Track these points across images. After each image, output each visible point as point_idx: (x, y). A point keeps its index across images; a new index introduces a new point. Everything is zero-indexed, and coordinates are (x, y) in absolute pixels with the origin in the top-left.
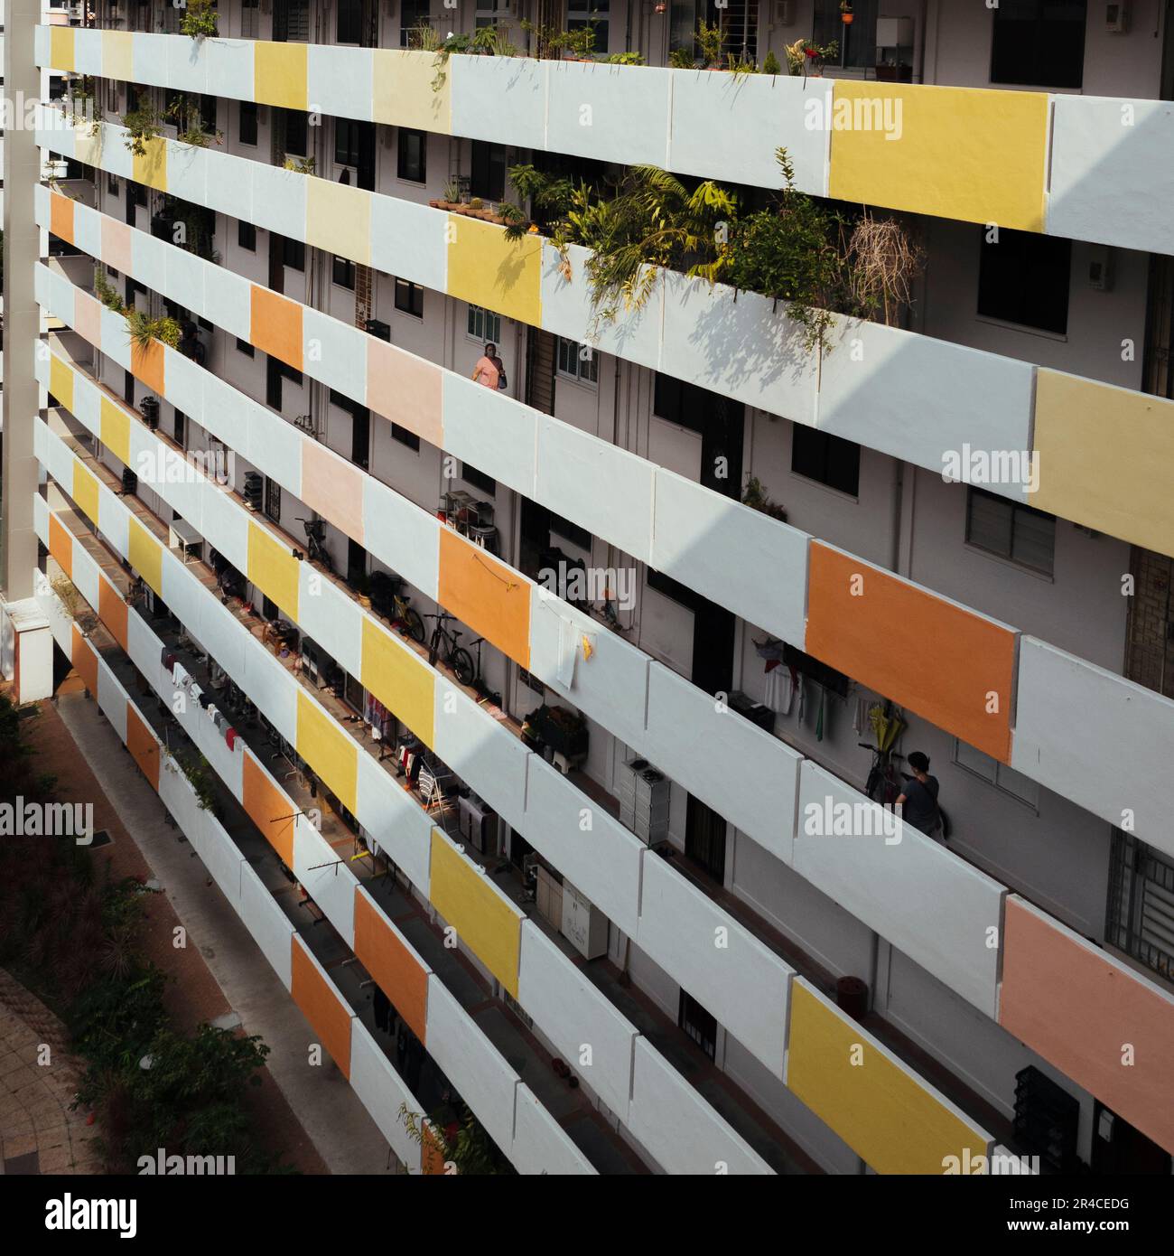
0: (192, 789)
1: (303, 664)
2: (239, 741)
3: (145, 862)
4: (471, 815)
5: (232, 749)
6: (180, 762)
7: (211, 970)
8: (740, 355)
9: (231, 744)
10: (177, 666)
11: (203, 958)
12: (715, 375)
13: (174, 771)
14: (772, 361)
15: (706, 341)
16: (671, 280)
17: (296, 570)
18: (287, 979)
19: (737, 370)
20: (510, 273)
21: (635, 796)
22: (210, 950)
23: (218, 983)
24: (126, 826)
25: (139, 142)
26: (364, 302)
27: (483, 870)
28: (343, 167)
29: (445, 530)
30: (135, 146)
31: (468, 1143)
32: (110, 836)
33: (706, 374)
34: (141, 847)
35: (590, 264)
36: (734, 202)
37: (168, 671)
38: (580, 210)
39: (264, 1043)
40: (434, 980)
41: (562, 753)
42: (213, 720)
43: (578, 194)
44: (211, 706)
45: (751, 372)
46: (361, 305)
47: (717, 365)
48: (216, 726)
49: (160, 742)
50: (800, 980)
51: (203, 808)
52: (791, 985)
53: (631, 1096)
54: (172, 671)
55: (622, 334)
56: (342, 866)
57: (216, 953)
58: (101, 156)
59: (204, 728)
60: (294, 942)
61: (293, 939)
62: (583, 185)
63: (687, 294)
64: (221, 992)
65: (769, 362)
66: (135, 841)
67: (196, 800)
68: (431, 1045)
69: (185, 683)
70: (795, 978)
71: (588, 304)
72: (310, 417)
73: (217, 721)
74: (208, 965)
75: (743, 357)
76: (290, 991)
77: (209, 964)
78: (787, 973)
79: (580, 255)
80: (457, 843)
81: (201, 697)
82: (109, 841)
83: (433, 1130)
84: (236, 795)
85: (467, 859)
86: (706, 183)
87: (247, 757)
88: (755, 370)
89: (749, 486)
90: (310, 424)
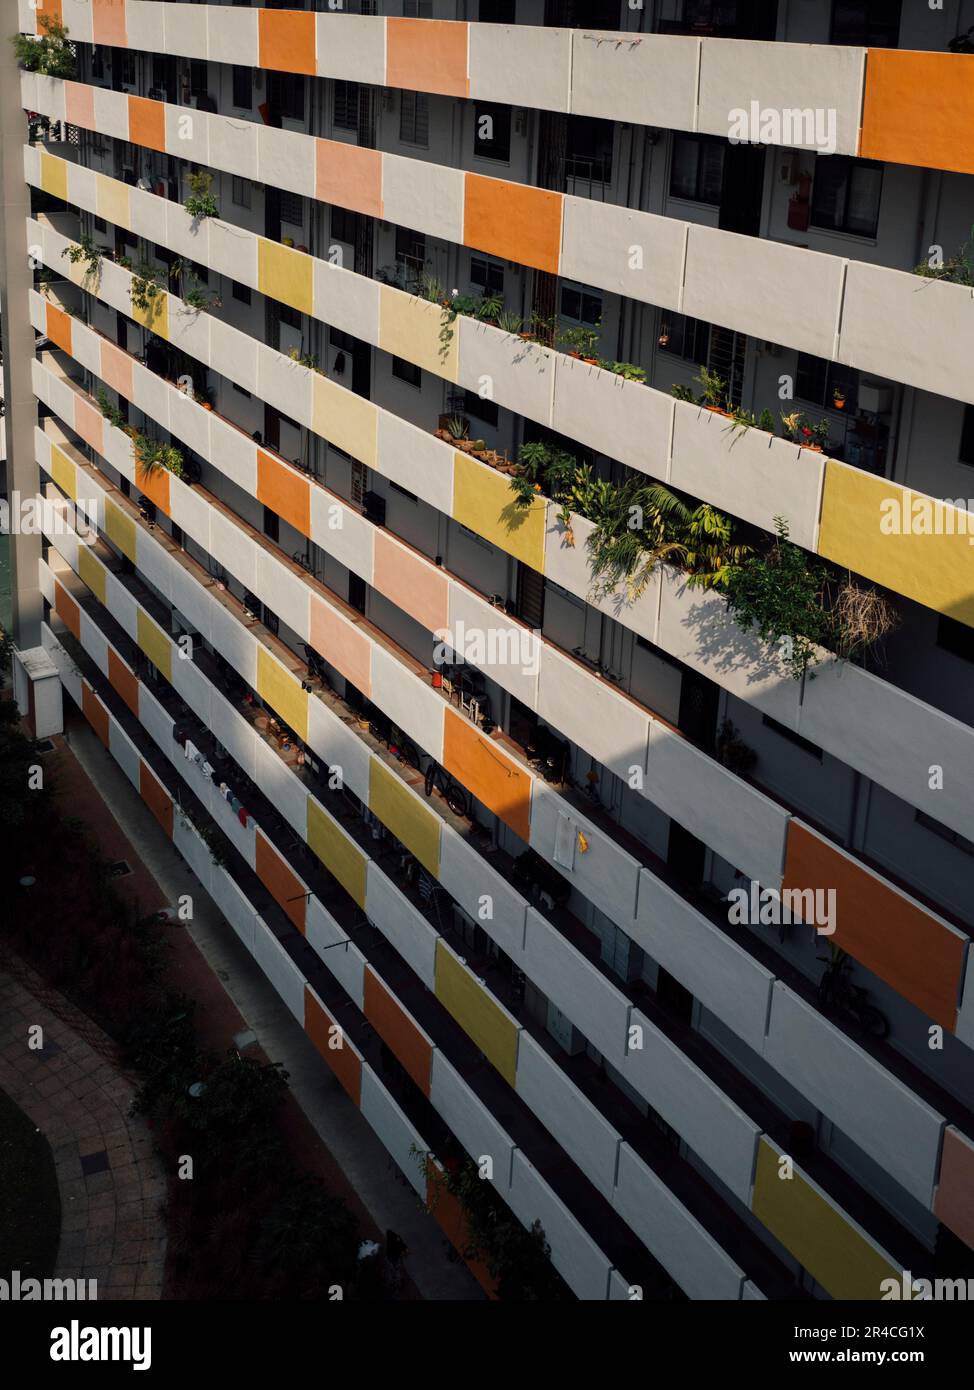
0: (207, 848)
1: (306, 762)
2: (250, 819)
3: (161, 891)
4: (464, 921)
5: (245, 826)
6: (194, 821)
7: (227, 991)
8: (728, 650)
9: (244, 822)
10: (189, 743)
11: (220, 980)
12: (705, 657)
13: (189, 829)
14: (758, 664)
15: (698, 629)
16: (667, 572)
17: (306, 700)
18: (301, 1018)
19: (725, 660)
20: (513, 518)
21: (615, 943)
22: (225, 974)
23: (235, 1003)
24: (142, 858)
25: (143, 297)
26: (360, 473)
27: (483, 983)
28: (339, 350)
29: (450, 711)
30: (139, 301)
31: (470, 1182)
32: (128, 866)
33: (696, 653)
34: (156, 877)
35: (592, 538)
36: (727, 527)
37: (180, 745)
38: (583, 487)
39: (285, 1069)
40: (437, 1052)
41: (548, 893)
42: (225, 797)
43: (580, 472)
44: (223, 785)
45: (738, 666)
46: (357, 474)
47: (708, 651)
48: (228, 804)
49: (173, 800)
50: (765, 1138)
51: (217, 864)
52: (758, 1142)
53: (616, 1183)
54: (184, 747)
55: (619, 601)
56: (351, 945)
57: (229, 975)
58: (99, 285)
59: (217, 801)
60: (307, 992)
61: (306, 989)
62: (585, 466)
63: (682, 590)
64: (237, 1011)
65: (755, 664)
66: (151, 872)
67: (212, 858)
68: (434, 1100)
69: (198, 761)
70: (762, 1136)
71: (589, 570)
72: (308, 556)
73: (229, 799)
74: (225, 987)
75: (731, 652)
76: (303, 1026)
77: (224, 985)
78: (755, 1131)
79: (583, 526)
80: (460, 955)
81: (213, 775)
82: (128, 871)
83: (439, 1165)
84: (250, 863)
85: (468, 970)
86: (704, 506)
87: (258, 835)
88: (742, 666)
89: (724, 725)
90: (308, 561)
